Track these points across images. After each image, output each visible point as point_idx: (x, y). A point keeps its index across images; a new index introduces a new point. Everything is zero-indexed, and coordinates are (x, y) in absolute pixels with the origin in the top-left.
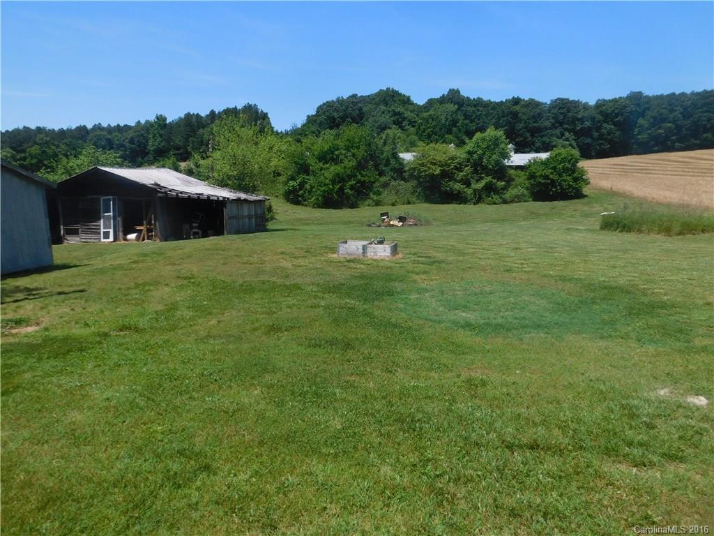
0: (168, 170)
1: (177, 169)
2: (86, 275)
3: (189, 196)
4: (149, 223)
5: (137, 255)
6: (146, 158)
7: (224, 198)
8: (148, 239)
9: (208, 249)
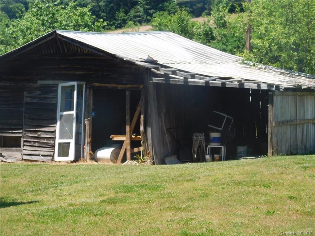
0: (171, 34)
1: (185, 32)
2: (31, 221)
3: (207, 83)
4: (136, 130)
5: (115, 188)
6: (132, 13)
7: (270, 85)
8: (132, 159)
9: (239, 183)
